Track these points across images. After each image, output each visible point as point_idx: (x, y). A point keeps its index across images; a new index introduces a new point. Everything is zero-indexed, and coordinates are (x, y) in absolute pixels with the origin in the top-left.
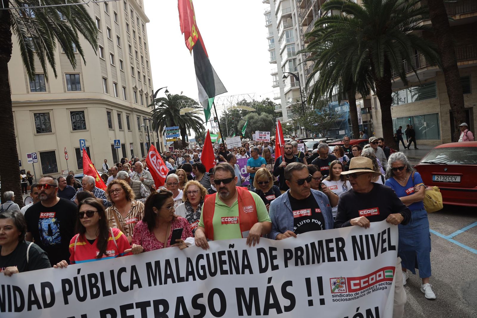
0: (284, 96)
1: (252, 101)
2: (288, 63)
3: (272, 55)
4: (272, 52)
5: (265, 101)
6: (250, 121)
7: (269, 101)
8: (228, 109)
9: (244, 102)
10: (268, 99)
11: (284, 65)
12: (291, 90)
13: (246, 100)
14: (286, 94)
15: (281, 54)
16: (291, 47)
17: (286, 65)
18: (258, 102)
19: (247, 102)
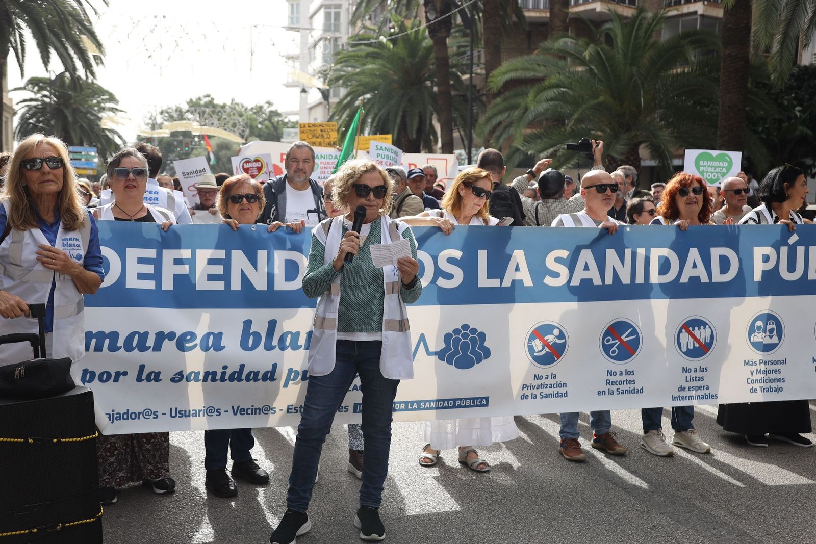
0: (306, 112)
1: (229, 103)
2: (322, 43)
3: (292, 12)
4: (292, 5)
5: (261, 107)
6: (220, 154)
7: (273, 108)
8: (162, 113)
9: (207, 99)
10: (269, 103)
11: (315, 46)
12: (320, 104)
13: (212, 96)
14: (311, 109)
15: (311, 17)
16: (333, 11)
17: (318, 47)
18: (243, 107)
19: (215, 102)
